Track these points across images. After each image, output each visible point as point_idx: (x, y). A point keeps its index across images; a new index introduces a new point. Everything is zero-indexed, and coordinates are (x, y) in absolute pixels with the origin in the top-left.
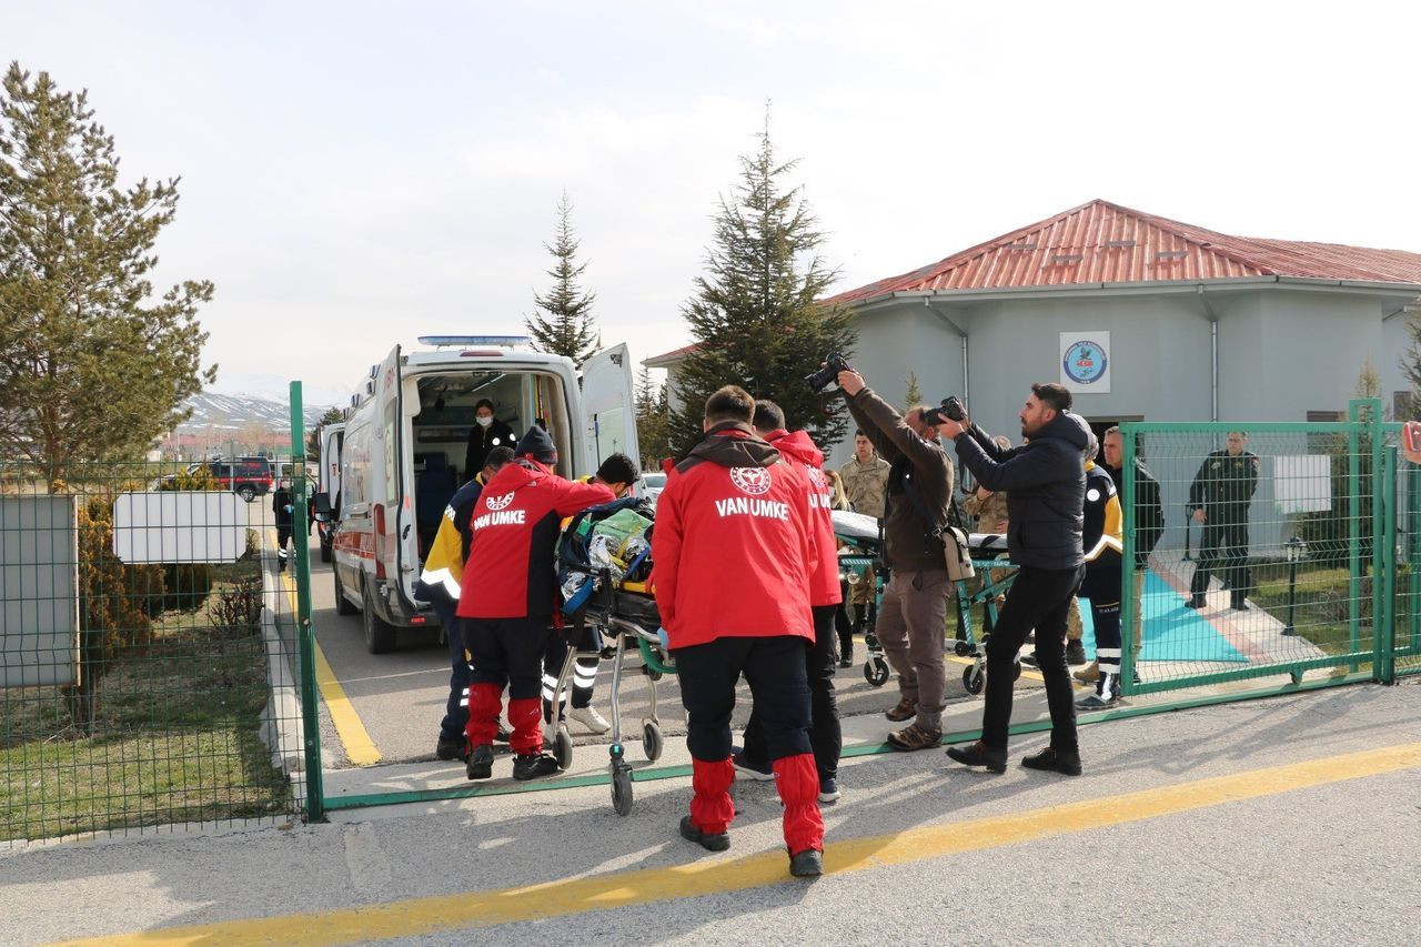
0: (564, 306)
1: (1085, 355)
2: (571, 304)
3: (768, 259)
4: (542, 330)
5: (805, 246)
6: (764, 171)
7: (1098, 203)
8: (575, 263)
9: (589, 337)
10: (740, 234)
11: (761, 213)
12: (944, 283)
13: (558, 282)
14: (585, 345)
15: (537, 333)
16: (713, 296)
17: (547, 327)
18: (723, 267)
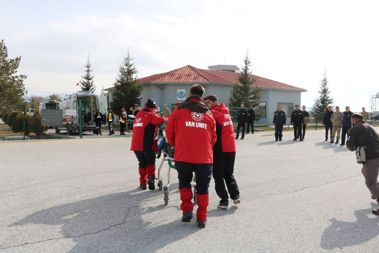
0: (88, 78)
1: (181, 93)
2: (90, 77)
3: (128, 75)
4: (83, 83)
5: (135, 73)
6: (128, 59)
7: (189, 66)
8: (90, 69)
9: (93, 85)
10: (123, 71)
11: (127, 67)
12: (158, 80)
13: (87, 73)
14: (92, 86)
15: (82, 83)
16: (118, 81)
17: (84, 82)
18: (120, 76)
